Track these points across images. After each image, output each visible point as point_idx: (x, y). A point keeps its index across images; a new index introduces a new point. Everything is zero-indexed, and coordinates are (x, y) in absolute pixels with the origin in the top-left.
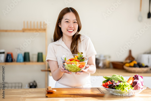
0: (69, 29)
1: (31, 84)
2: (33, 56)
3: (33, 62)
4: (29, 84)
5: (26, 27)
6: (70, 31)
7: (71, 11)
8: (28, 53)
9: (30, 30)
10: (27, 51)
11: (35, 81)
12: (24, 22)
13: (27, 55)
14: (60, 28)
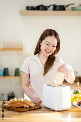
0: (48, 50)
1: (10, 95)
2: (12, 71)
3: (11, 76)
4: (8, 95)
5: (6, 47)
6: (48, 52)
7: (53, 35)
8: (7, 69)
9: (9, 49)
10: (6, 66)
11: (13, 93)
12: (4, 43)
13: (6, 70)
14: (40, 46)
